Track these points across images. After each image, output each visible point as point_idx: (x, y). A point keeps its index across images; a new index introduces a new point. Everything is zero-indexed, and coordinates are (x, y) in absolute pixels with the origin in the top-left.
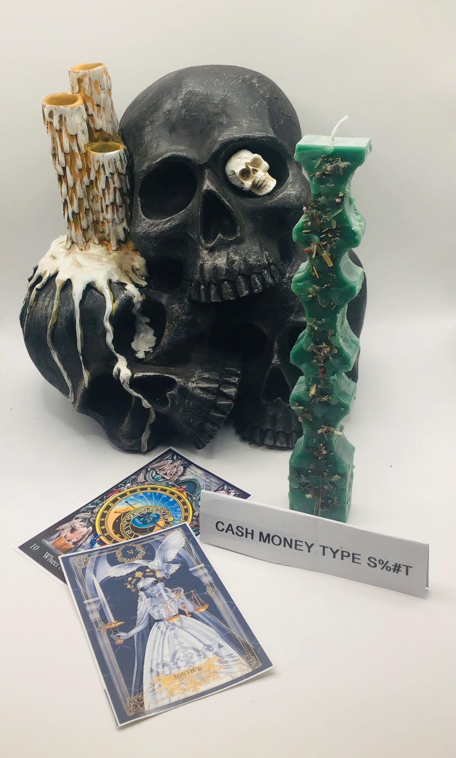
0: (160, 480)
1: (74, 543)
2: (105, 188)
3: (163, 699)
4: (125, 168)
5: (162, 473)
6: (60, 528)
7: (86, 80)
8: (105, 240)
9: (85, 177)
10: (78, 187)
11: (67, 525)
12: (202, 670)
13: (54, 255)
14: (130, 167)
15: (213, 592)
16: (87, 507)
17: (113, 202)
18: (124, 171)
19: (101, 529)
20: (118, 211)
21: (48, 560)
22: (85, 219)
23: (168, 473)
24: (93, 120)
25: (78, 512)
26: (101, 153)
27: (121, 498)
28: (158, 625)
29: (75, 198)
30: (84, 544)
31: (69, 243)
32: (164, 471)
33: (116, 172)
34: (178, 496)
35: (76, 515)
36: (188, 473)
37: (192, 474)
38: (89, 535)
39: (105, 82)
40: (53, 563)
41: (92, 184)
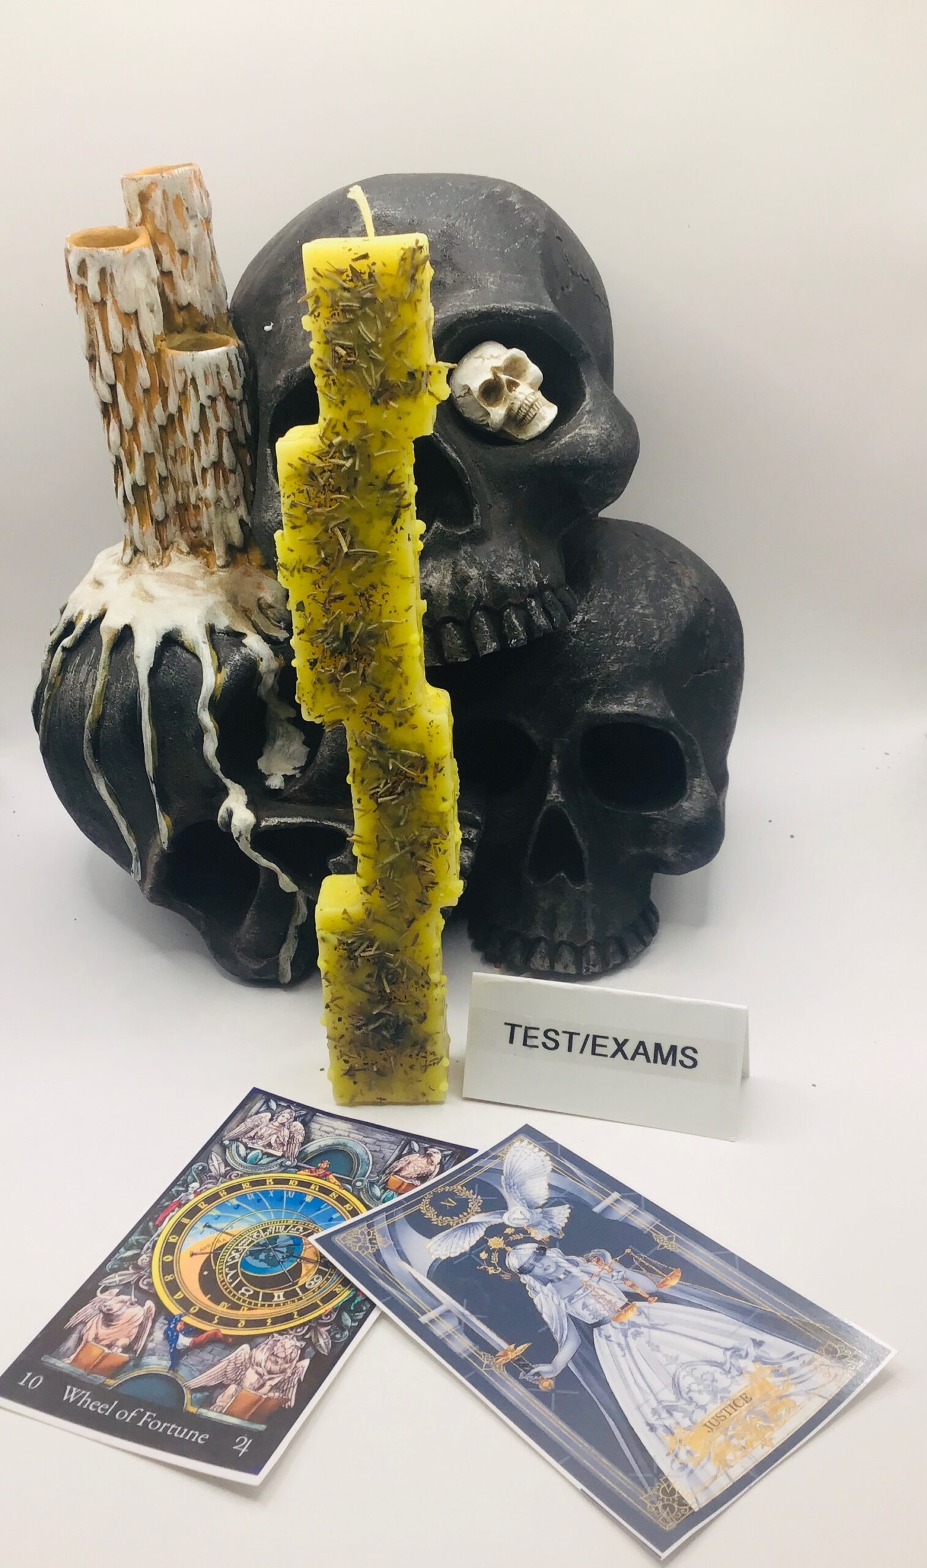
0: (263, 1162)
1: (127, 1349)
2: (200, 431)
3: (715, 1478)
4: (239, 387)
5: (259, 1145)
6: (73, 1321)
7: (157, 195)
8: (203, 545)
9: (157, 406)
10: (143, 429)
11: (88, 1310)
12: (751, 1399)
13: (97, 579)
14: (251, 386)
15: (673, 1242)
16: (118, 1256)
17: (216, 460)
18: (237, 394)
19: (176, 1300)
20: (226, 482)
21: (79, 1404)
22: (159, 498)
23: (273, 1142)
24: (173, 285)
25: (101, 1273)
26: (189, 353)
27: (191, 1219)
28: (602, 1332)
29: (137, 453)
30: (150, 1345)
31: (129, 552)
32: (261, 1139)
33: (220, 395)
34: (320, 1187)
35: (100, 1280)
36: (318, 1133)
37: (328, 1133)
38: (154, 1322)
39: (197, 202)
40: (94, 1406)
41: (172, 423)
